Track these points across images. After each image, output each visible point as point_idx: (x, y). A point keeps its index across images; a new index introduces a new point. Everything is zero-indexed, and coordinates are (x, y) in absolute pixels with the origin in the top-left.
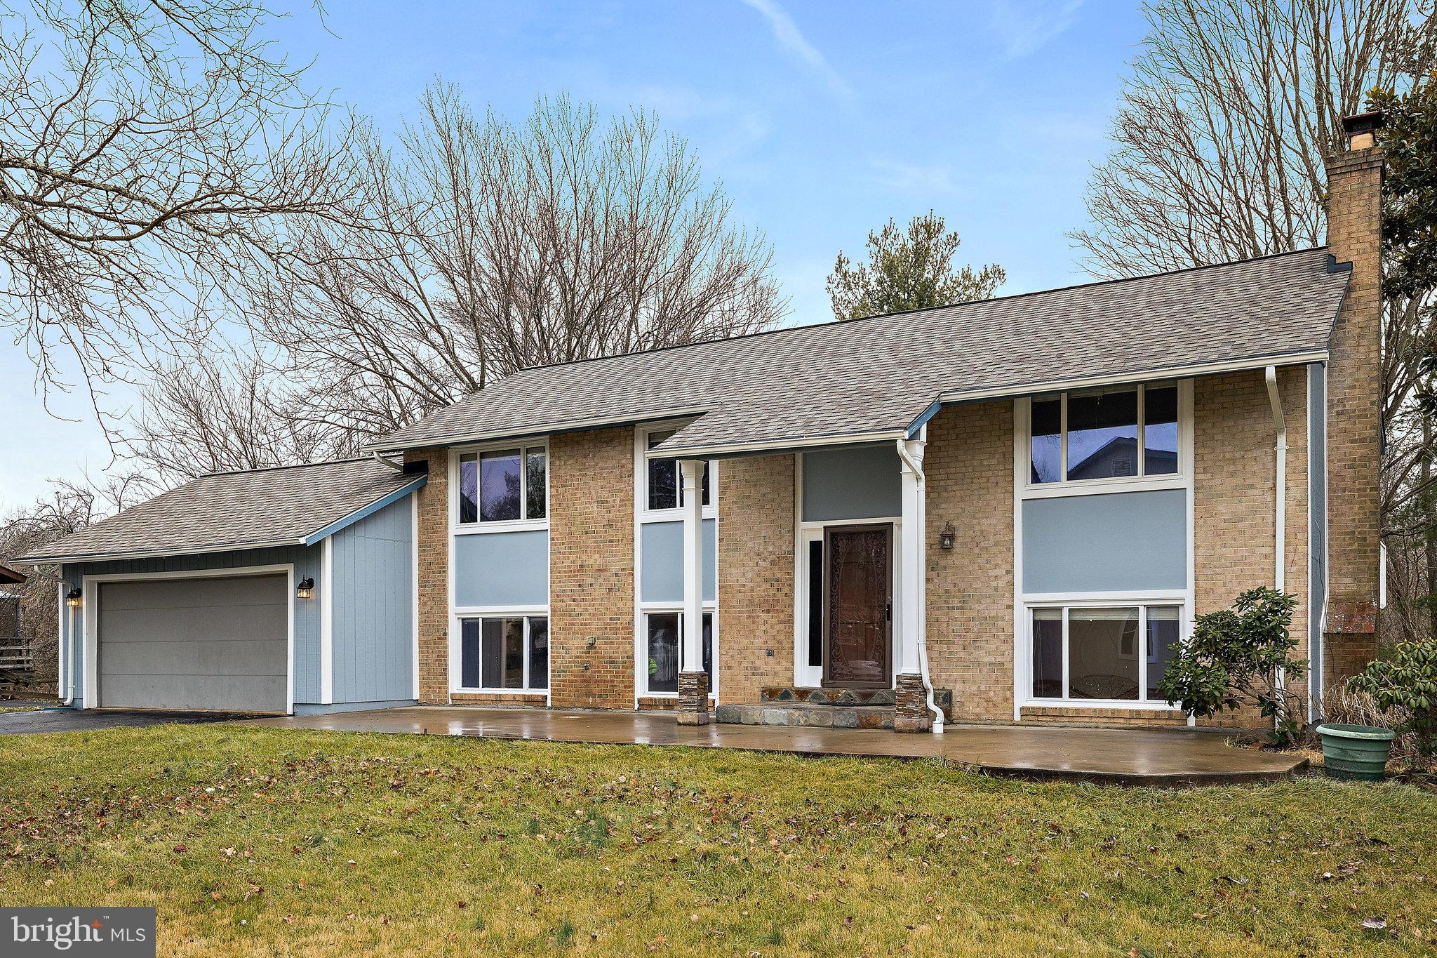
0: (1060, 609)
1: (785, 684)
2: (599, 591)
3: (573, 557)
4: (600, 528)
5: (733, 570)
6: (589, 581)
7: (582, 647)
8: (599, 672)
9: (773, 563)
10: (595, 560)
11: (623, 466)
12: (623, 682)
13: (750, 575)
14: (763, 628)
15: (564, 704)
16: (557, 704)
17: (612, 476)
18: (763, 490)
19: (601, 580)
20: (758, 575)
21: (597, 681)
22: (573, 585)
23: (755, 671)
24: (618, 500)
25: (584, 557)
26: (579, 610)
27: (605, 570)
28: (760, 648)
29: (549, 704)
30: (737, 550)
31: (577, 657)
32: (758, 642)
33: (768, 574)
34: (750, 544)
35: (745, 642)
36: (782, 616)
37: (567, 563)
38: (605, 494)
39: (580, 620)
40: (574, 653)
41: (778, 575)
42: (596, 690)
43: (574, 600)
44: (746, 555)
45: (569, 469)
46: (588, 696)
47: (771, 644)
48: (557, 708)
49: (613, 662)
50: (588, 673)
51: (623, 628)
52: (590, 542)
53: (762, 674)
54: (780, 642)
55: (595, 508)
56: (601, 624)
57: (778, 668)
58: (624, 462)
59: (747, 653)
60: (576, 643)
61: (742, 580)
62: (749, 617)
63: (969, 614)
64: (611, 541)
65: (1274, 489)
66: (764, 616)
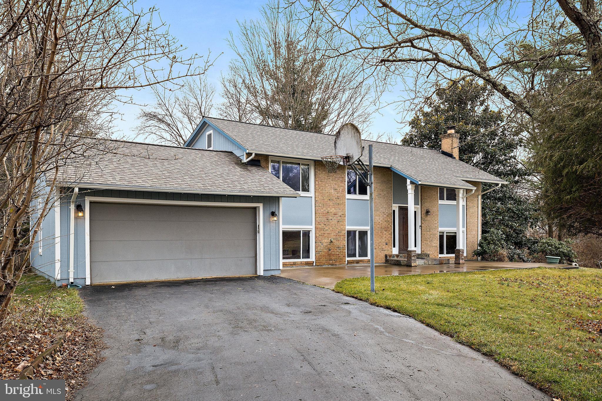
0: (443, 232)
1: (390, 253)
2: (334, 222)
3: (325, 209)
4: (334, 199)
5: (377, 217)
6: (330, 218)
7: (328, 242)
8: (334, 251)
9: (387, 216)
10: (333, 210)
11: (343, 178)
12: (342, 255)
13: (381, 219)
14: (385, 236)
15: (321, 264)
16: (318, 264)
17: (339, 180)
18: (385, 193)
19: (335, 218)
20: (383, 219)
21: (333, 255)
22: (325, 219)
23: (383, 250)
24: (341, 189)
25: (329, 209)
26: (326, 228)
27: (336, 214)
28: (384, 242)
29: (314, 264)
30: (378, 211)
31: (326, 246)
32: (383, 240)
33: (386, 219)
34: (381, 209)
35: (380, 240)
36: (390, 232)
37: (322, 210)
38: (336, 187)
39: (327, 232)
40: (325, 244)
41: (389, 220)
42: (333, 258)
43: (325, 225)
44: (380, 213)
45: (323, 175)
46: (330, 260)
47: (387, 241)
48: (318, 266)
49: (339, 248)
50: (330, 252)
51: (343, 235)
52: (331, 204)
53: (384, 250)
54: (389, 240)
55: (332, 191)
56: (335, 234)
57: (389, 249)
58: (343, 176)
59: (380, 244)
60: (325, 241)
61: (379, 221)
62: (381, 232)
63: (431, 233)
64: (338, 204)
65: (478, 207)
66: (385, 232)
